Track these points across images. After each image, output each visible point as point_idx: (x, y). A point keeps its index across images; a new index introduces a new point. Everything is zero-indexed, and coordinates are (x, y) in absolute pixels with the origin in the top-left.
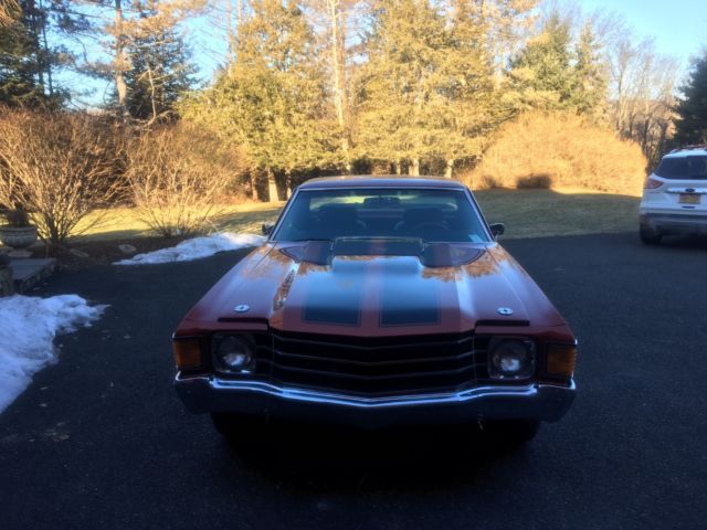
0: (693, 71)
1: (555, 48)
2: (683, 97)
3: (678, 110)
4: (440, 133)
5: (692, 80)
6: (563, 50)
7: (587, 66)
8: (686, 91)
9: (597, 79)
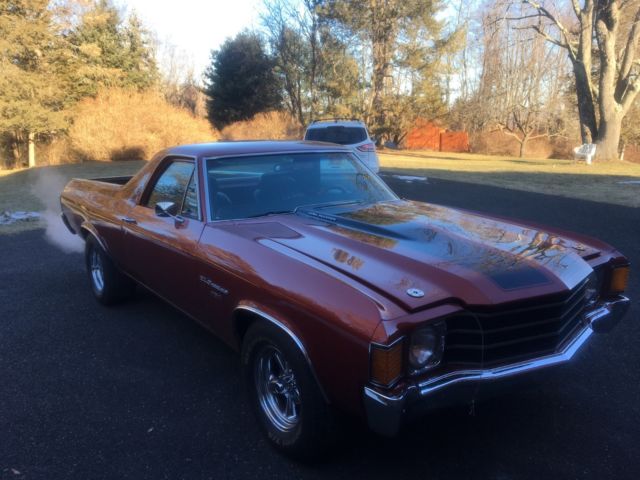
0: (214, 61)
1: (108, 28)
2: (209, 82)
3: (207, 93)
4: (21, 105)
5: (214, 68)
6: (115, 32)
7: (139, 49)
8: (212, 78)
9: (149, 61)
